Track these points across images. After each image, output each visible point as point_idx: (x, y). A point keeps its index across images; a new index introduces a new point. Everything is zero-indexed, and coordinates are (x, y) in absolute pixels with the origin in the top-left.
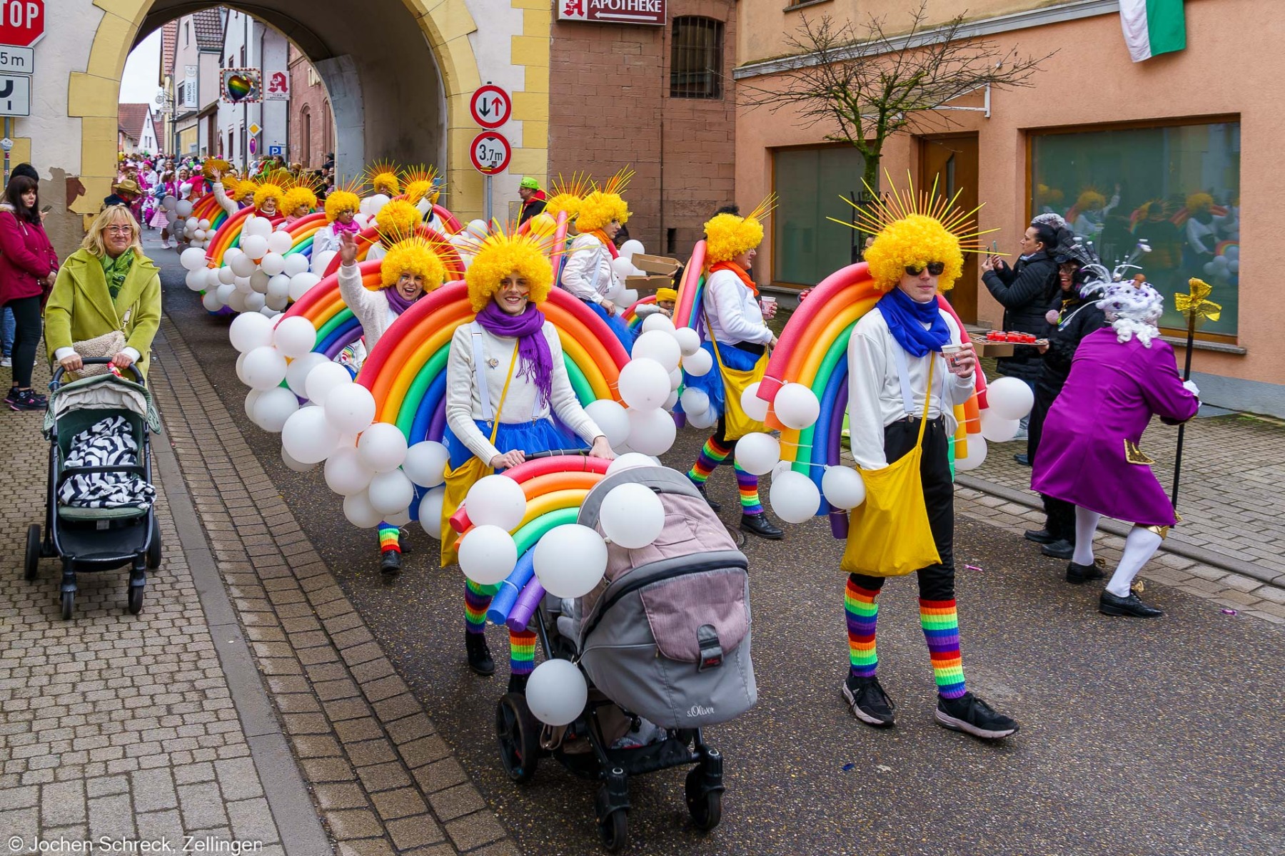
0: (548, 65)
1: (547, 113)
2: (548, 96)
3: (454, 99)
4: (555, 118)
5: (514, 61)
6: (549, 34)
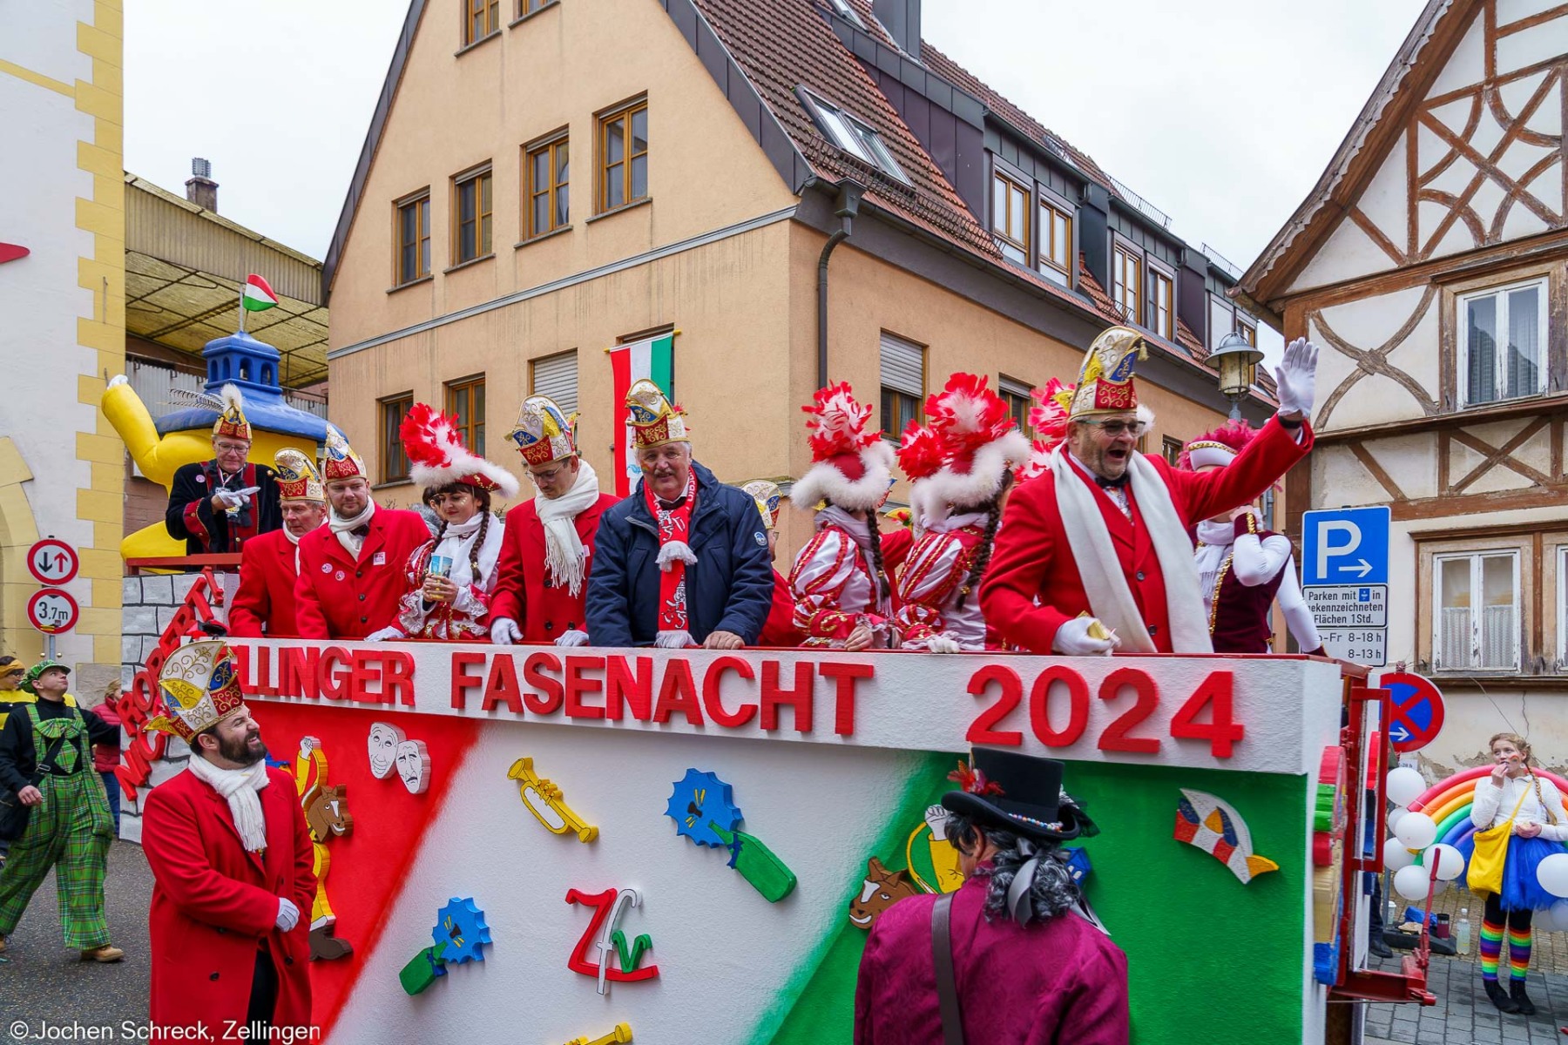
0: (121, 521)
5: (81, 515)
6: (122, 491)
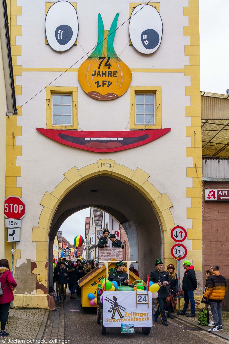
0: (201, 218)
1: (202, 237)
2: (202, 230)
3: (165, 232)
4: (205, 238)
5: (188, 217)
6: (201, 207)
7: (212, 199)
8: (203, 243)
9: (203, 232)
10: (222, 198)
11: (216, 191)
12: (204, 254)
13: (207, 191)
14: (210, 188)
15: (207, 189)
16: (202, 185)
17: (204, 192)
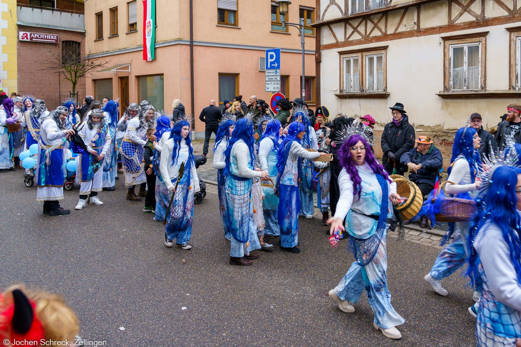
0: (16, 54)
1: (17, 69)
4: (19, 70)
5: (3, 53)
6: (16, 45)
7: (25, 39)
8: (18, 74)
9: (18, 65)
10: (34, 39)
11: (28, 33)
12: (19, 83)
13: (21, 33)
14: (24, 31)
15: (21, 31)
16: (17, 27)
17: (18, 33)
